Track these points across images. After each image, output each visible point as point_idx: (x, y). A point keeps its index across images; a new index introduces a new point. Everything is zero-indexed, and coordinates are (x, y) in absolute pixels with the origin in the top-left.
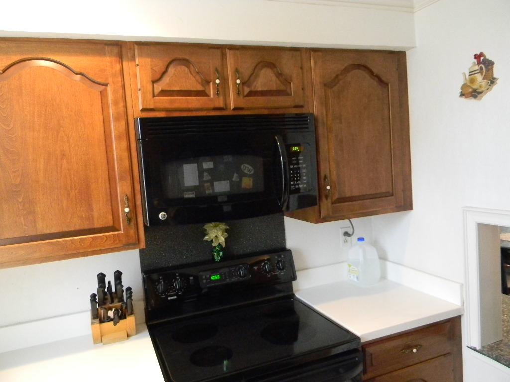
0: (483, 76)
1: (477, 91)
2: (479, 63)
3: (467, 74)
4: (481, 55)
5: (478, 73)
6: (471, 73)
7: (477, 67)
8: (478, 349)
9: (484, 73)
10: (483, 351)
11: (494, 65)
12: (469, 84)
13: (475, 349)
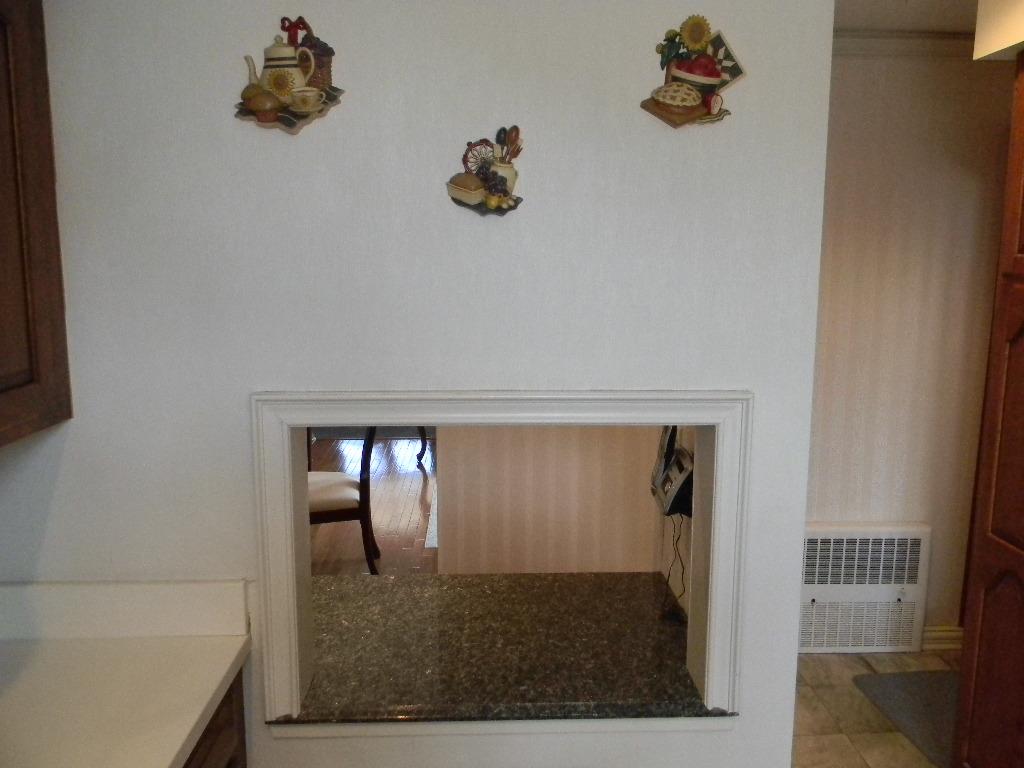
0: (308, 77)
1: (291, 108)
2: (292, 41)
3: (260, 64)
4: (301, 23)
5: (295, 66)
6: (272, 63)
7: (289, 52)
8: (295, 716)
9: (312, 71)
10: (308, 714)
11: (333, 58)
12: (267, 88)
13: (287, 721)
